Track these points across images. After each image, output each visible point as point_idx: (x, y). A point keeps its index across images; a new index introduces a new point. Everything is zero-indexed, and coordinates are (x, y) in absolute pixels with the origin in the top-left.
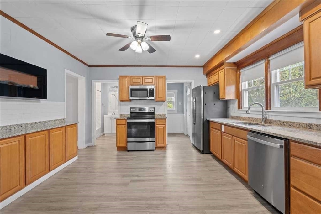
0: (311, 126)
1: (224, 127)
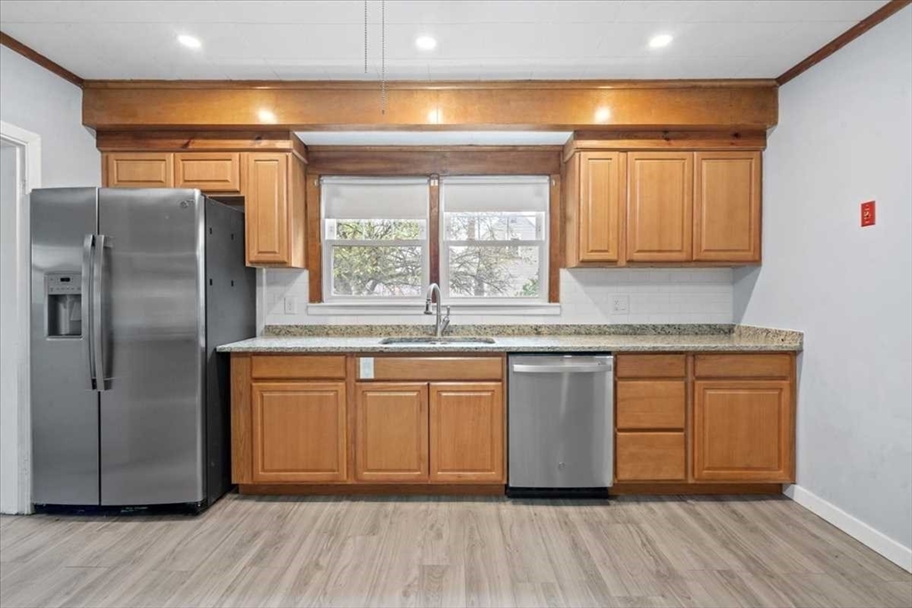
0: (540, 330)
1: (375, 361)
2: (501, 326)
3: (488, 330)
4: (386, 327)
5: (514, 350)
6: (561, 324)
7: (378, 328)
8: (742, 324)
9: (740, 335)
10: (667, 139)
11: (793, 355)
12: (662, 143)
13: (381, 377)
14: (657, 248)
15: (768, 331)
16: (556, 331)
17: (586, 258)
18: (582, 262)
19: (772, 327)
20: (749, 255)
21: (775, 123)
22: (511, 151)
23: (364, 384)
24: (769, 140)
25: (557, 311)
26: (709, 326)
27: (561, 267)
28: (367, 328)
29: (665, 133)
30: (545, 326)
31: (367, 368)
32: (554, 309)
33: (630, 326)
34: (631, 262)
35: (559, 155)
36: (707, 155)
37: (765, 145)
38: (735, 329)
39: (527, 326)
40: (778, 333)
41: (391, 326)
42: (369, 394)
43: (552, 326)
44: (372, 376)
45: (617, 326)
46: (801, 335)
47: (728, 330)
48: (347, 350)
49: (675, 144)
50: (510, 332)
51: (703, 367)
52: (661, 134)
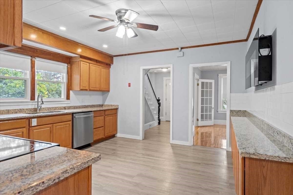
0: (65, 108)
1: (37, 120)
2: (55, 107)
3: (52, 109)
4: (15, 110)
5: (75, 112)
6: (71, 106)
7: (11, 110)
8: (105, 104)
9: (105, 106)
10: (97, 62)
11: (117, 109)
12: (95, 63)
13: (39, 125)
14: (94, 87)
15: (112, 105)
16: (69, 108)
17: (82, 88)
18: (81, 89)
19: (113, 104)
20: (107, 89)
21: (113, 64)
22: (58, 54)
23: (33, 128)
24: (111, 67)
25: (69, 102)
26: (99, 105)
27: (71, 90)
28: (7, 111)
29: (97, 61)
30: (67, 107)
31: (34, 122)
32: (68, 101)
33: (85, 105)
34: (90, 90)
35: (70, 59)
36: (103, 67)
37: (110, 67)
38: (104, 105)
39: (62, 107)
40: (114, 105)
41: (17, 109)
42: (34, 131)
43: (68, 106)
44: (36, 125)
45: (83, 106)
46: (118, 105)
47: (102, 106)
48: (28, 117)
49: (98, 64)
50: (58, 109)
51: (107, 113)
52: (96, 61)
